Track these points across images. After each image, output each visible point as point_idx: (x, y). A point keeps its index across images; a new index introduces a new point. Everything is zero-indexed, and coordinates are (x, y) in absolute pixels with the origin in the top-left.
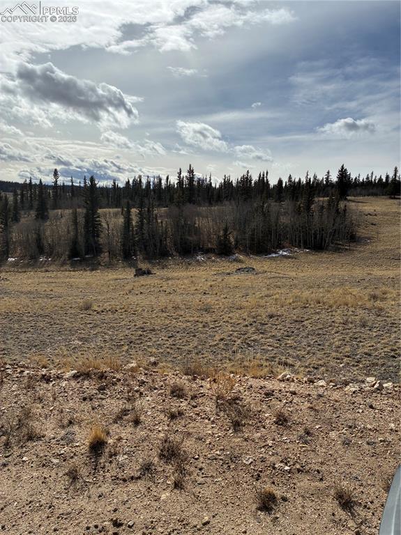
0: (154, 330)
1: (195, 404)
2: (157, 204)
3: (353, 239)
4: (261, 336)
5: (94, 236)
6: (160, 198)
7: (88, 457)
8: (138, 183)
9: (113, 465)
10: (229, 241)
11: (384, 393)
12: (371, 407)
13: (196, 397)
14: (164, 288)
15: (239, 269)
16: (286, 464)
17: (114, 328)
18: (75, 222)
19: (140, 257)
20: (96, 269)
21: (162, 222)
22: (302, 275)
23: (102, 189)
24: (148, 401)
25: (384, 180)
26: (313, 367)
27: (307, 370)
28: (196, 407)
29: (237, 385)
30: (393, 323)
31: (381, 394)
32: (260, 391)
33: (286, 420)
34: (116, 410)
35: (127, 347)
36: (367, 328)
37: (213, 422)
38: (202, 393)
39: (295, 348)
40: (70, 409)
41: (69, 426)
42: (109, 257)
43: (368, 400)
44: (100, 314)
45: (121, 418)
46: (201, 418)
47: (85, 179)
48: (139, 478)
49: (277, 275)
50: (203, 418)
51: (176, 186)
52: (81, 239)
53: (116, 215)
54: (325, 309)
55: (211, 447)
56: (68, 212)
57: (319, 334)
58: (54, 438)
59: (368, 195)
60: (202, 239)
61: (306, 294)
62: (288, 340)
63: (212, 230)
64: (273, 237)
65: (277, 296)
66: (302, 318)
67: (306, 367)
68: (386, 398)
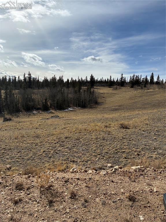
0: (10, 149)
1: (29, 193)
2: (14, 88)
3: (97, 103)
4: (62, 148)
6: (15, 86)
8: (4, 79)
10: (48, 104)
12: (112, 182)
13: (30, 188)
14: (17, 127)
15: (52, 117)
19: (6, 112)
21: (16, 97)
22: (78, 118)
24: (3, 194)
25: (107, 81)
26: (85, 162)
29: (51, 178)
31: (116, 174)
32: (62, 180)
36: (105, 141)
37: (38, 203)
38: (32, 186)
43: (111, 178)
46: (32, 201)
49: (68, 118)
51: (23, 81)
54: (88, 133)
57: (87, 145)
59: (101, 86)
60: (35, 103)
61: (80, 126)
62: (74, 148)
63: (40, 100)
64: (66, 102)
65: (69, 128)
66: (79, 137)
67: (83, 162)
68: (118, 176)
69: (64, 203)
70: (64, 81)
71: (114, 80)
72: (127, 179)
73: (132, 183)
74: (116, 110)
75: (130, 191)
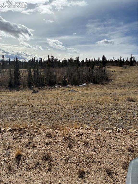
0: (40, 112)
1: (55, 139)
2: (40, 67)
3: (107, 80)
4: (78, 113)
5: (17, 79)
6: (41, 66)
7: (15, 161)
8: (33, 60)
9: (25, 163)
10: (66, 81)
11: (120, 132)
12: (116, 138)
13: (55, 136)
14: (43, 97)
15: (69, 90)
16: (88, 160)
17: (25, 112)
18: (11, 74)
19: (34, 86)
20: (18, 91)
21: (42, 74)
22: (90, 92)
23: (21, 62)
25: (117, 60)
26: (96, 124)
27: (94, 125)
28: (55, 140)
29: (70, 131)
30: (121, 108)
32: (78, 133)
33: (87, 144)
34: (26, 143)
35: (30, 119)
36: (113, 110)
37: (62, 145)
38: (57, 135)
39: (89, 117)
40: (8, 143)
41: (8, 149)
42: (23, 86)
43: (115, 135)
44: (20, 107)
45: (28, 146)
47: (14, 59)
48: (35, 168)
49: (82, 92)
50: (58, 144)
51: (47, 61)
52: (13, 80)
53: (26, 71)
54: (99, 103)
55: (61, 155)
56: (8, 70)
57: (97, 112)
58: (2, 154)
59: (112, 65)
60: (57, 80)
61: (92, 98)
62: (87, 114)
63: (60, 77)
64: (81, 79)
65: (83, 99)
66: (91, 107)
67: (93, 124)
68: (121, 134)
69: (79, 147)
70: (79, 61)
71: (124, 60)
72: (128, 137)
73: (132, 140)
74: (125, 86)
75: (130, 145)
